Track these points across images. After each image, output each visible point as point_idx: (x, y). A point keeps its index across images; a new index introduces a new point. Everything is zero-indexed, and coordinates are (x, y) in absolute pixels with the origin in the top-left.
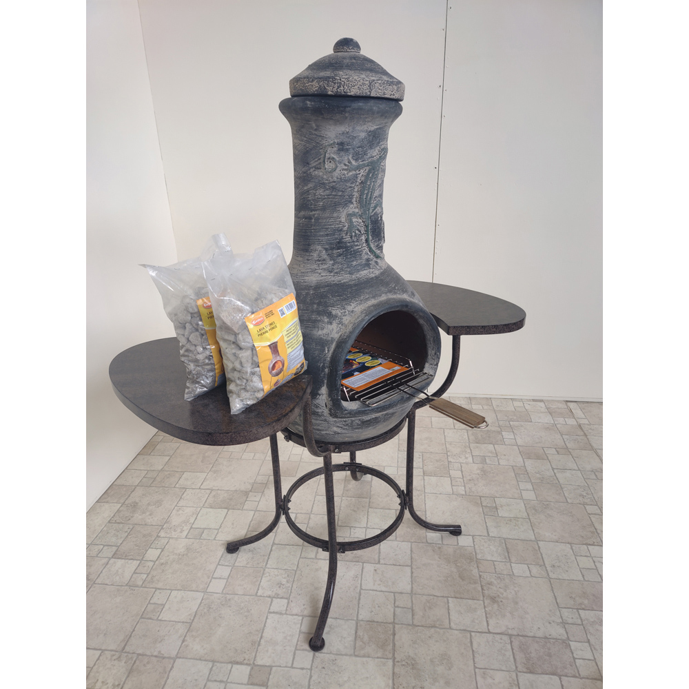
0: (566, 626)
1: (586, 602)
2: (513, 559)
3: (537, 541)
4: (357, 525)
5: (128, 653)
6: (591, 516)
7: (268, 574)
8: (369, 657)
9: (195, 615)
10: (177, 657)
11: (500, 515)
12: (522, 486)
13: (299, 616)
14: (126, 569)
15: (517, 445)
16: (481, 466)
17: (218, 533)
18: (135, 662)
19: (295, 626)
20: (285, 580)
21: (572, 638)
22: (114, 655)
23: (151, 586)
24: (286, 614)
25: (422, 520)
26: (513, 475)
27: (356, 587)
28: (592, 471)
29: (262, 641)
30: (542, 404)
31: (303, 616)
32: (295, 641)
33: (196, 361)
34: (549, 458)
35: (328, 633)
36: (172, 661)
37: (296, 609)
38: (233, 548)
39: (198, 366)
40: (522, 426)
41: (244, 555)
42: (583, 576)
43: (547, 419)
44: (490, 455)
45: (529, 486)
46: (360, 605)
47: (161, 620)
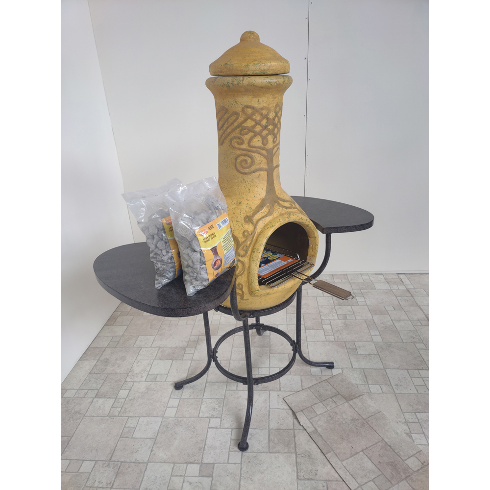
0: (409, 424)
1: (420, 407)
2: (370, 382)
3: (385, 369)
4: (263, 366)
5: (115, 461)
6: (419, 350)
7: (205, 403)
8: (279, 453)
9: (158, 433)
10: (149, 462)
11: (359, 353)
12: (373, 333)
13: (229, 429)
14: (105, 405)
15: (368, 306)
16: (343, 321)
17: (167, 377)
18: (120, 467)
19: (227, 435)
20: (217, 406)
21: (412, 432)
22: (104, 464)
23: (125, 415)
24: (220, 428)
25: (308, 360)
26: (366, 326)
27: (266, 407)
28: (418, 320)
29: (206, 447)
30: (381, 277)
31: (232, 429)
32: (228, 445)
33: (162, 261)
34: (389, 313)
35: (250, 439)
36: (145, 465)
37: (227, 425)
38: (179, 386)
39: (164, 265)
40: (369, 292)
41: (187, 390)
42: (417, 391)
43: (386, 287)
44: (349, 313)
45: (377, 333)
46: (270, 419)
47: (134, 438)
